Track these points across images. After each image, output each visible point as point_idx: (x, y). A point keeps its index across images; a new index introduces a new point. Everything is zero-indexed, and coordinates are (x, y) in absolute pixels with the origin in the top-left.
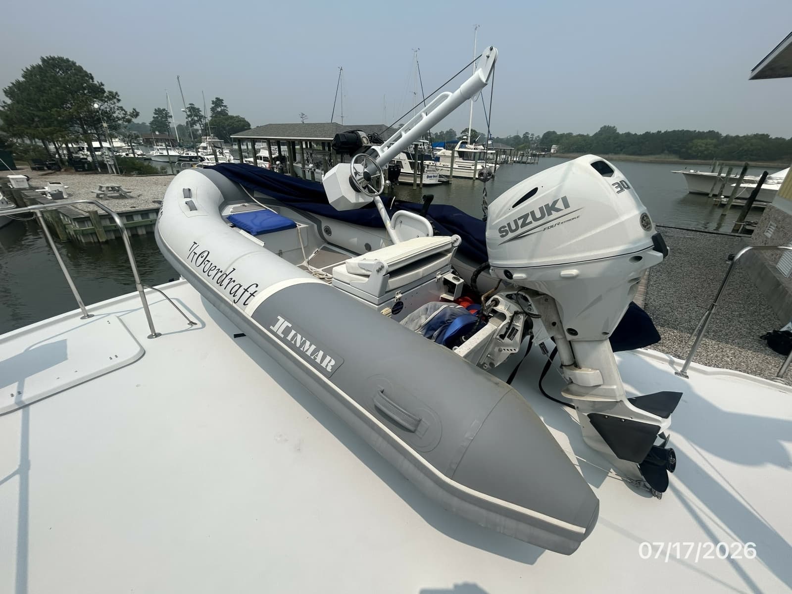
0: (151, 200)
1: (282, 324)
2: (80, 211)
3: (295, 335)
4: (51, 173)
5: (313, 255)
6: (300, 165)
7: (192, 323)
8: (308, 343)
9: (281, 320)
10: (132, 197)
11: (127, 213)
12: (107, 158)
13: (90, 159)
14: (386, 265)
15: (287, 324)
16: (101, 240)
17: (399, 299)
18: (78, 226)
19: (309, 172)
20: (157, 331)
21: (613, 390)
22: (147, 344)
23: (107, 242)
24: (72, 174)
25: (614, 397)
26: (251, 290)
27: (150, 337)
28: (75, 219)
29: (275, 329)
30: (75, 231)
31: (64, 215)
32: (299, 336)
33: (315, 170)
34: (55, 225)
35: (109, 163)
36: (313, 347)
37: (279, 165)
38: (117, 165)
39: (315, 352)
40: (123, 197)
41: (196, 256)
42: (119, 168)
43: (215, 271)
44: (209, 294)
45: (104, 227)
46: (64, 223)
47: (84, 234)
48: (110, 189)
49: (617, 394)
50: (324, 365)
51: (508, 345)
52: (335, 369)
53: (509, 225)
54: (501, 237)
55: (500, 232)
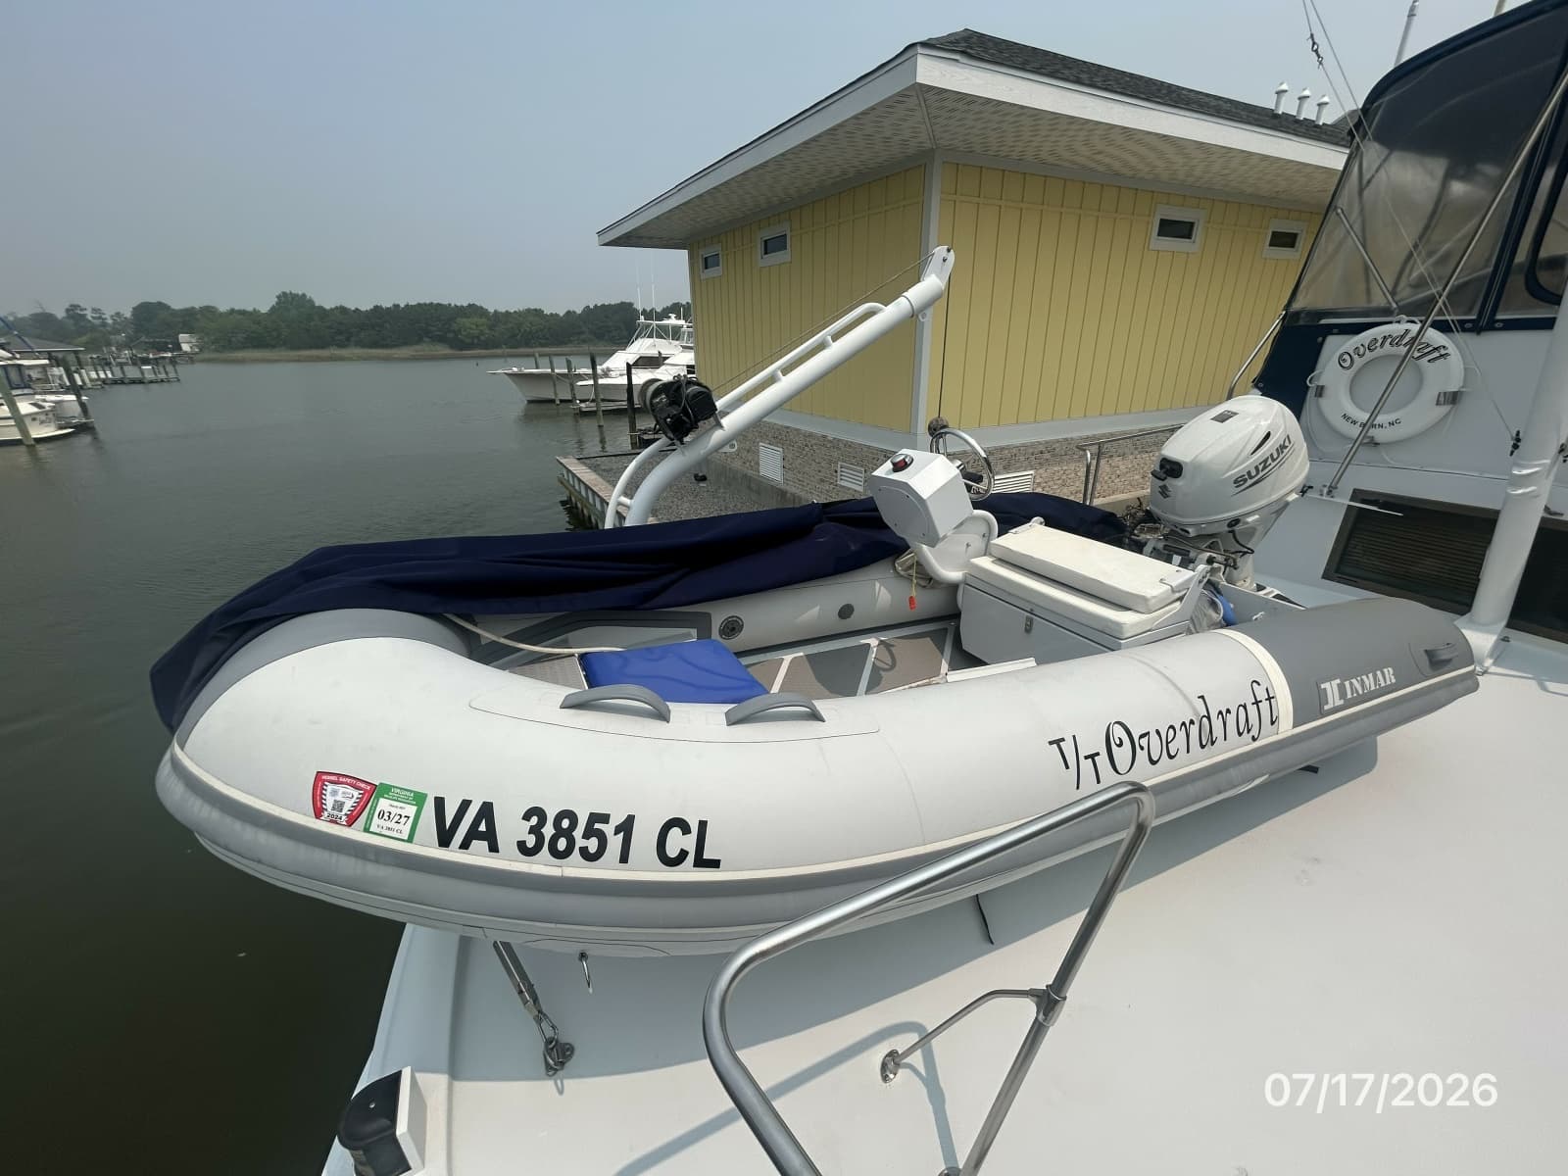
1: (1331, 691)
8: (1364, 678)
9: (1327, 687)
15: (1335, 683)
32: (1354, 682)
39: (1375, 678)
53: (1249, 473)
54: (1237, 487)
55: (1236, 482)
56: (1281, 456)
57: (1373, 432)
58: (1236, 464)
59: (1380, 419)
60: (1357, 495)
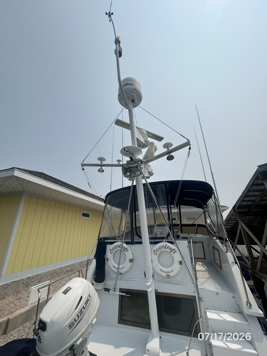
53: (75, 319)
54: (70, 329)
55: (69, 327)
56: (87, 305)
57: (120, 270)
58: (69, 317)
59: (121, 267)
60: (121, 290)
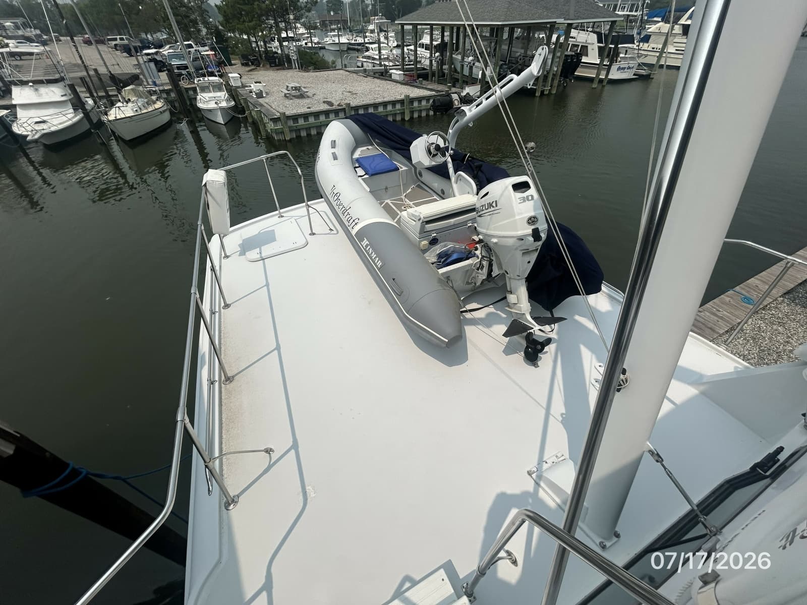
0: (322, 100)
1: (365, 242)
2: (274, 111)
3: (369, 249)
4: (254, 69)
5: (410, 190)
6: (459, 57)
7: (331, 230)
8: (374, 253)
9: (366, 240)
10: (308, 97)
11: (304, 114)
12: (292, 53)
13: (279, 51)
14: (422, 217)
15: (367, 242)
16: (287, 139)
17: (435, 236)
18: (273, 125)
19: (467, 66)
20: (314, 232)
21: (521, 307)
22: (309, 238)
23: (290, 140)
24: (267, 69)
25: (521, 311)
26: (356, 221)
27: (310, 234)
28: (271, 119)
29: (362, 244)
30: (271, 129)
31: (264, 114)
32: (371, 249)
33: (474, 64)
34: (259, 123)
35: (293, 58)
36: (375, 255)
37: (438, 58)
38: (299, 59)
39: (375, 258)
40: (302, 96)
41: (334, 195)
42: (301, 63)
43: (342, 207)
44: (338, 218)
45: (289, 127)
46: (265, 121)
47: (278, 132)
48: (294, 89)
49: (523, 310)
50: (377, 264)
51: (481, 274)
52: (381, 267)
